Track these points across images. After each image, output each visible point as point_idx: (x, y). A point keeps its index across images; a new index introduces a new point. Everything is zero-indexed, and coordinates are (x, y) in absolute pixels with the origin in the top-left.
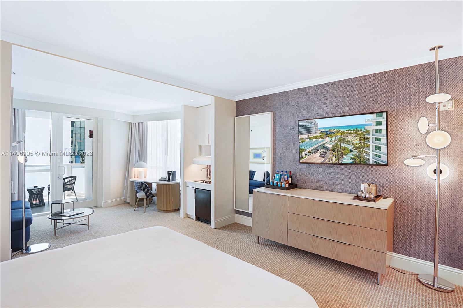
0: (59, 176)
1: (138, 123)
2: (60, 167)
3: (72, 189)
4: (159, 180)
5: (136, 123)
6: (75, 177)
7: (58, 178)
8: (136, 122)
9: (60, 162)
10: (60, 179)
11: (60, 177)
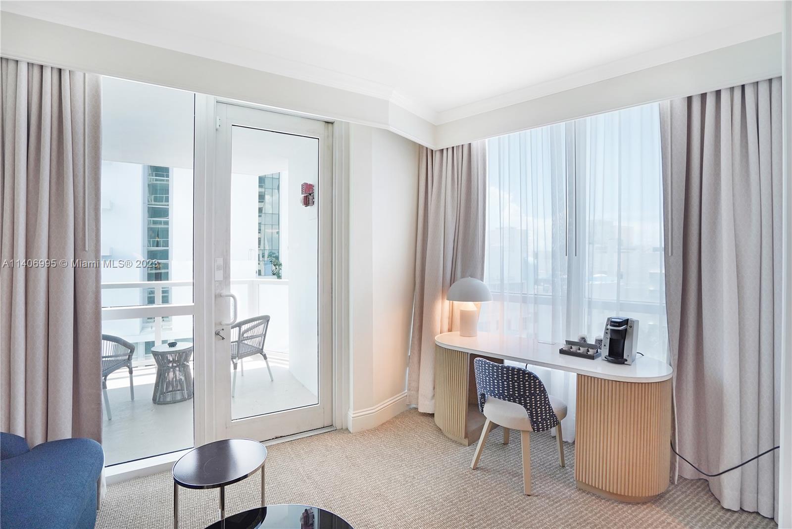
0: (220, 328)
1: (450, 151)
2: (220, 296)
3: (261, 351)
4: (562, 352)
5: (445, 152)
6: (266, 319)
7: (217, 334)
8: (444, 147)
9: (221, 279)
10: (223, 338)
11: (222, 333)
